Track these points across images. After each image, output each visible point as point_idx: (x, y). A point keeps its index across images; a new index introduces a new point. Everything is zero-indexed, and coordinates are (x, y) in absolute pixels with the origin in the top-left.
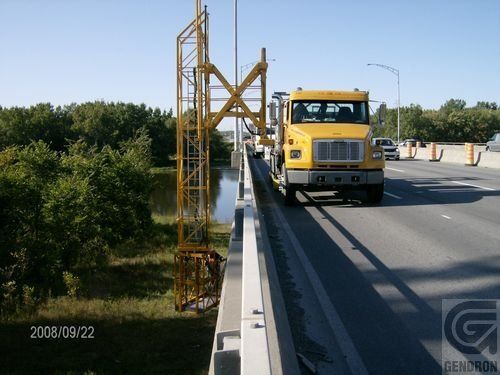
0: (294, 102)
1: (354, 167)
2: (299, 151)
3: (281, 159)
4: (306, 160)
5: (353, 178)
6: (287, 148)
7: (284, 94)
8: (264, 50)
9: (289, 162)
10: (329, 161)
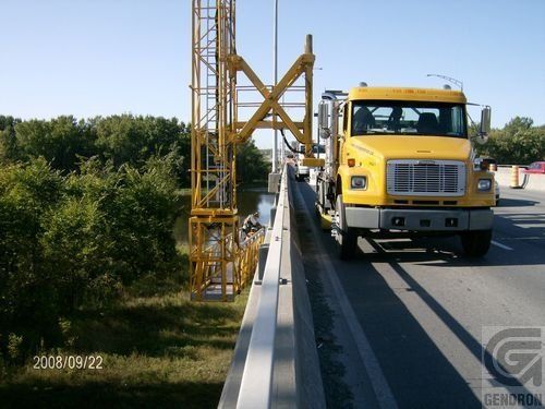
0: (355, 103)
1: (450, 205)
2: (365, 178)
3: (335, 187)
4: (375, 191)
5: (448, 221)
6: (345, 172)
7: (340, 93)
8: (310, 37)
9: (348, 194)
10: (411, 194)
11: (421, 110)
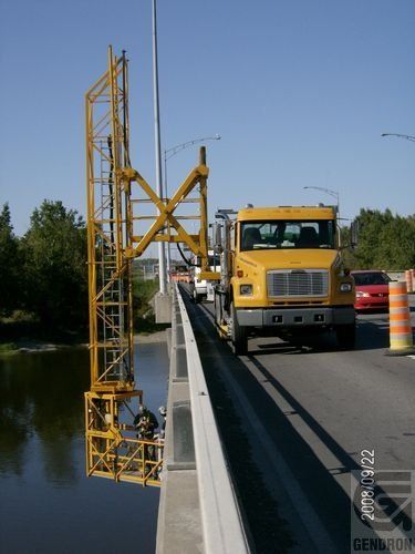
0: (243, 223)
1: (317, 304)
2: (251, 286)
3: (229, 296)
4: (259, 296)
5: (316, 316)
6: (236, 282)
7: (231, 212)
8: (203, 149)
9: (239, 300)
10: (287, 297)
11: (303, 225)
